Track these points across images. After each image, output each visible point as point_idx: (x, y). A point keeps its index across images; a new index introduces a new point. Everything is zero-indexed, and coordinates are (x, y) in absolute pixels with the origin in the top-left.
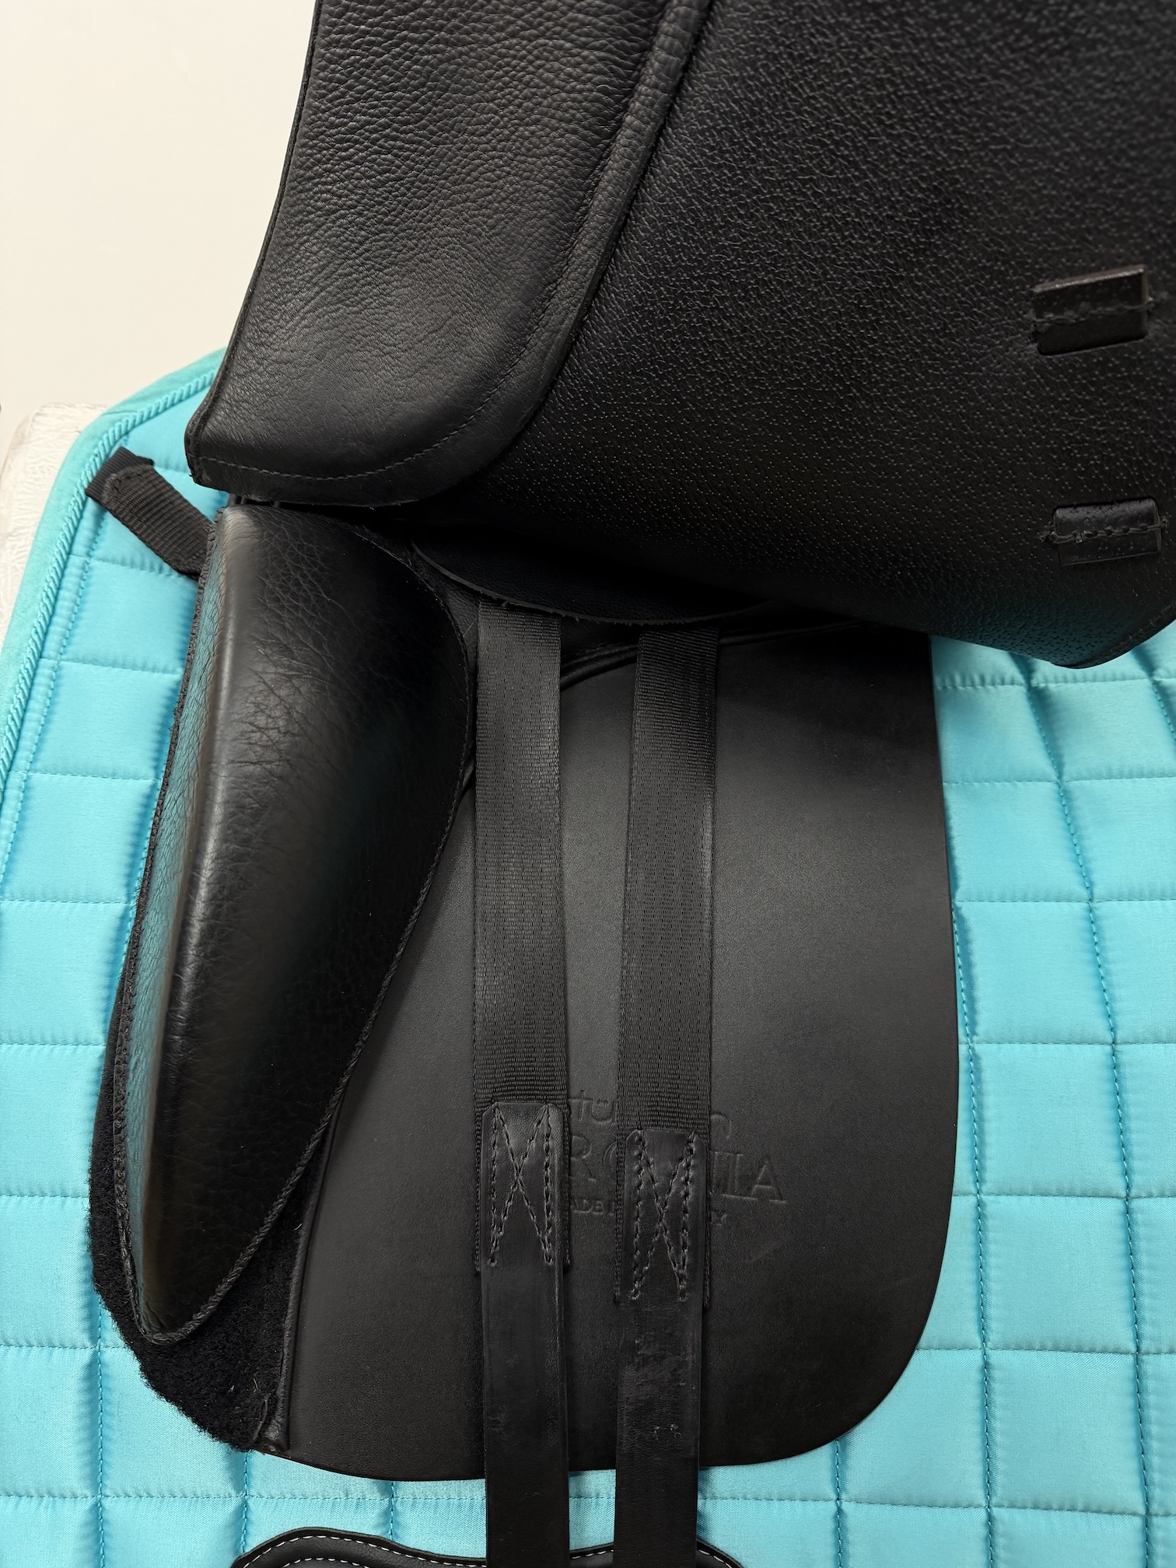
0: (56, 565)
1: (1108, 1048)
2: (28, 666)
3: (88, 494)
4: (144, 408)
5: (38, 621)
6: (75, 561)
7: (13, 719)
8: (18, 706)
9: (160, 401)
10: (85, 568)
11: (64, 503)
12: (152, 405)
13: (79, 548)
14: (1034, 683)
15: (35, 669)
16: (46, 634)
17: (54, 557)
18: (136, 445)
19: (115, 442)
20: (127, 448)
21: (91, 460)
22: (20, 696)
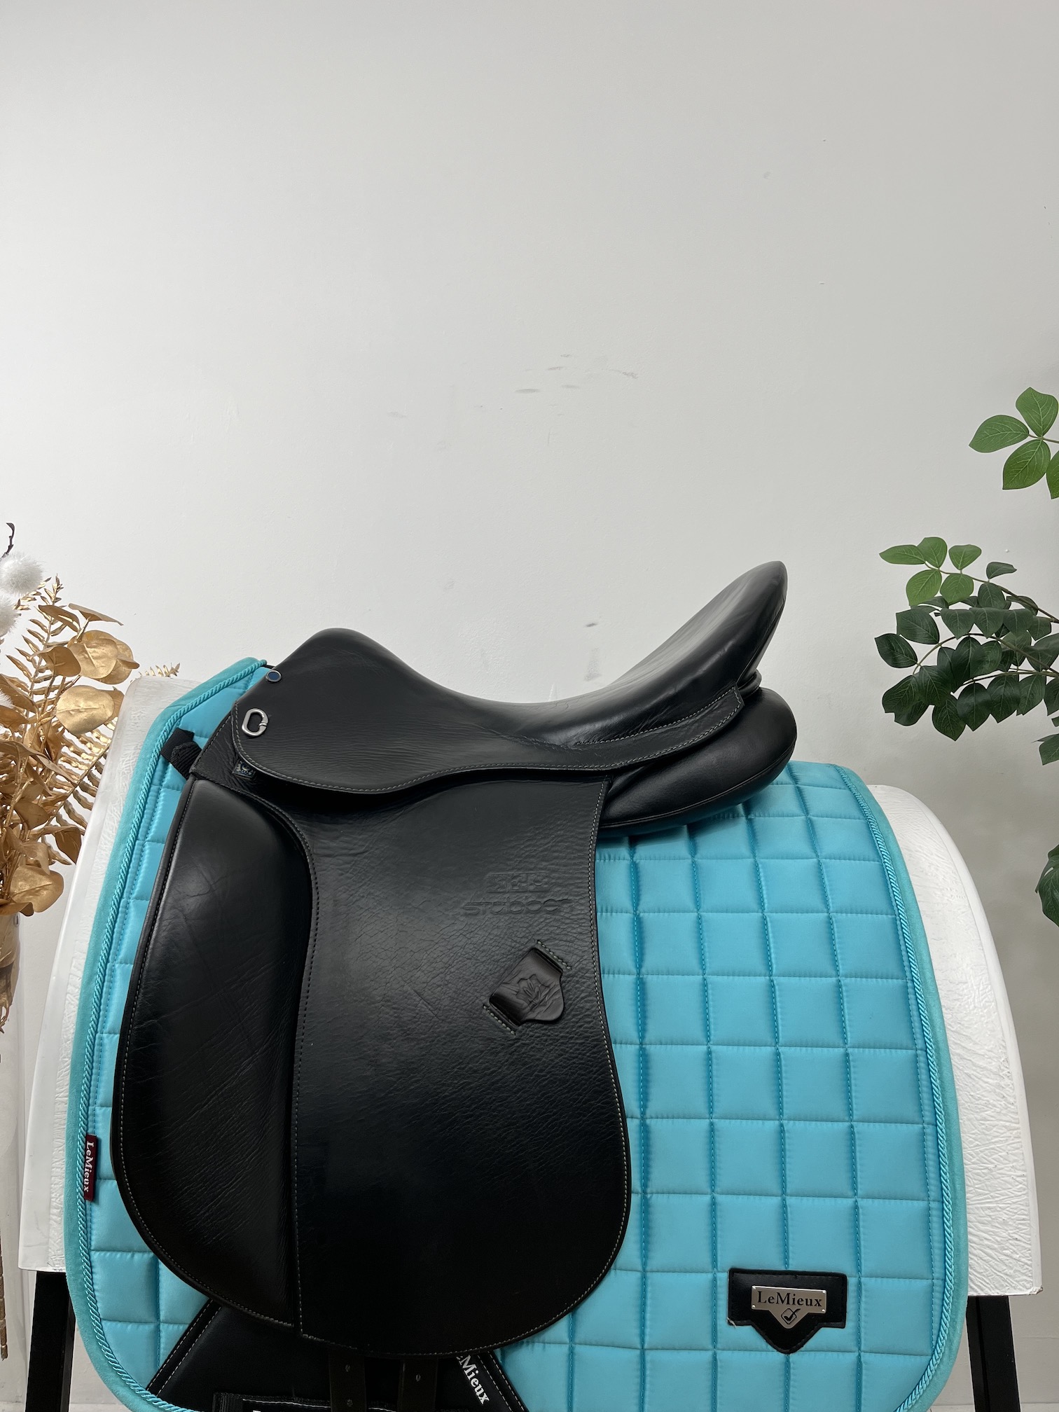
0: (144, 790)
1: (638, 1047)
2: (130, 844)
3: (162, 753)
4: (190, 703)
5: (135, 820)
6: (152, 788)
7: (123, 872)
8: (125, 865)
9: (197, 699)
10: (158, 793)
11: (148, 756)
12: (193, 702)
13: (156, 781)
14: (634, 859)
15: (134, 846)
16: (139, 827)
17: (144, 787)
18: (186, 724)
19: (174, 723)
20: (180, 727)
21: (162, 733)
22: (127, 860)
